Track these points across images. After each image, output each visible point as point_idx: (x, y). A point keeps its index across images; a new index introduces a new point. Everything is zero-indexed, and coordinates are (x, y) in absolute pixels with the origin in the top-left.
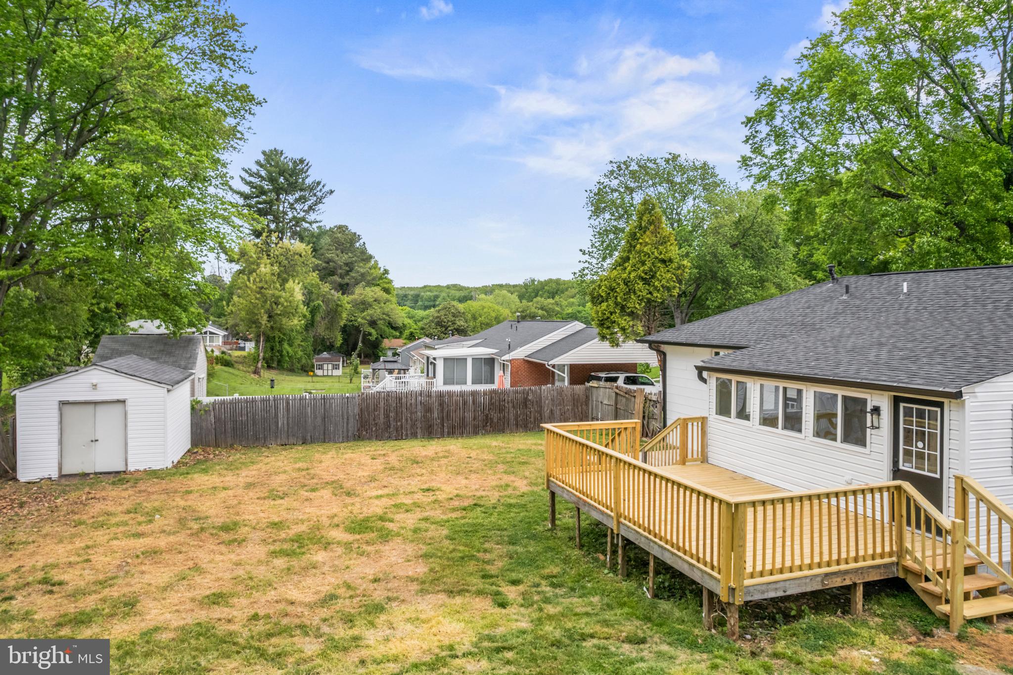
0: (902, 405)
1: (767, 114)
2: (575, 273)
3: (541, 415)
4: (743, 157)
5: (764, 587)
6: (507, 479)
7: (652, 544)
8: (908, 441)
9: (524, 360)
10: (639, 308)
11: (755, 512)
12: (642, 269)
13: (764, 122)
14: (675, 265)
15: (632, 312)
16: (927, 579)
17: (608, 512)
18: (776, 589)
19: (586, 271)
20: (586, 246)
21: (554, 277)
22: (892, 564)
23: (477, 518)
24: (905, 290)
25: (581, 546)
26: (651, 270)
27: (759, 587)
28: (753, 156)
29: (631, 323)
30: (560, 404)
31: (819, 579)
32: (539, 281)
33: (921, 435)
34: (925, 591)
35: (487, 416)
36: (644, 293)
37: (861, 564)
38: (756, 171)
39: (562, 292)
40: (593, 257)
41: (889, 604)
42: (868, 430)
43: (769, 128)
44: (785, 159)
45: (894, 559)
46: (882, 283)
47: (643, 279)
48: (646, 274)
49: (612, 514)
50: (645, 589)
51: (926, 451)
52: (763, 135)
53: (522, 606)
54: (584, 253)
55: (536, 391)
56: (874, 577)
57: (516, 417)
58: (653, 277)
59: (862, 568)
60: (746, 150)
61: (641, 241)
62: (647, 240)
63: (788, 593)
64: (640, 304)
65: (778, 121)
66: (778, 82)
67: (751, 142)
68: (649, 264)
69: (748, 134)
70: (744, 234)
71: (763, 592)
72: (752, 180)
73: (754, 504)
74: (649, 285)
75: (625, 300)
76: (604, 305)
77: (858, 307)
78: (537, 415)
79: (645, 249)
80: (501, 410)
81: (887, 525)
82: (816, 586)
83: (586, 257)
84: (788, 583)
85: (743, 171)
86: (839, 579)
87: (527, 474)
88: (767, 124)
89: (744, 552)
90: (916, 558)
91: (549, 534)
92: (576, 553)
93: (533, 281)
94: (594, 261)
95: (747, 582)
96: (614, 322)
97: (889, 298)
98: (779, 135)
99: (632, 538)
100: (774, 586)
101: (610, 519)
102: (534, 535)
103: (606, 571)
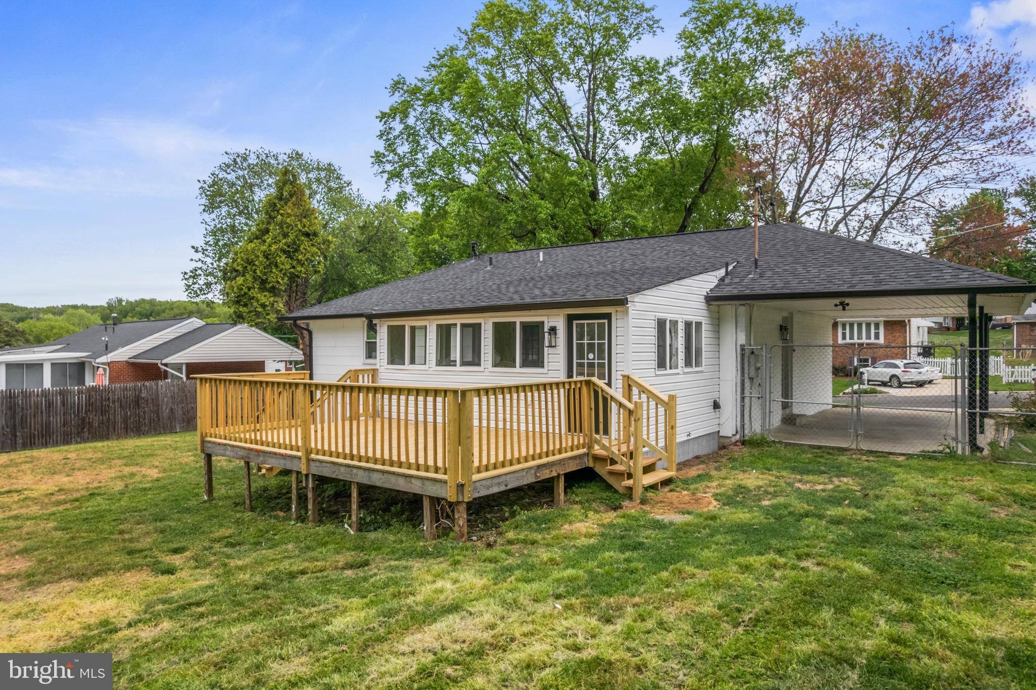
0: (575, 322)
1: (401, 111)
2: (186, 273)
3: (158, 416)
4: (376, 153)
5: (488, 483)
6: (127, 470)
7: (355, 471)
8: (581, 356)
9: (127, 362)
10: (284, 282)
11: (480, 401)
12: (284, 241)
13: (398, 119)
14: (320, 240)
15: (273, 287)
16: (613, 462)
17: (294, 453)
18: (499, 484)
19: (199, 272)
20: (200, 243)
21: (147, 297)
22: (584, 454)
23: (99, 505)
24: (541, 259)
25: (252, 509)
26: (294, 243)
27: (484, 482)
28: (386, 153)
29: (272, 299)
30: (182, 402)
31: (533, 471)
32: (127, 302)
33: (591, 347)
34: (611, 473)
35: (83, 420)
36: (288, 266)
37: (564, 455)
38: (389, 167)
39: (158, 314)
40: (208, 256)
41: (582, 493)
42: (546, 349)
43: (402, 126)
44: (417, 159)
45: (585, 450)
46: (519, 257)
47: (284, 251)
48: (289, 246)
49: (299, 454)
50: (346, 526)
51: (596, 361)
52: (396, 133)
53: (197, 567)
54: (197, 251)
55: (151, 387)
56: (572, 467)
57: (126, 419)
58: (296, 250)
59: (564, 459)
60: (380, 146)
61: (281, 212)
62: (289, 211)
63: (509, 487)
64: (283, 279)
65: (411, 121)
66: (412, 81)
67: (385, 138)
68: (292, 236)
69: (382, 128)
70: (370, 239)
71: (488, 488)
72: (386, 176)
73: (478, 391)
74: (292, 258)
75: (265, 274)
76: (240, 280)
77: (503, 274)
78: (153, 416)
79: (288, 220)
80: (104, 410)
81: (563, 436)
82: (530, 479)
83: (200, 255)
84: (509, 476)
85: (376, 167)
86: (547, 471)
87: (157, 464)
88: (401, 122)
89: (472, 445)
90: (604, 445)
91: (207, 505)
92: (248, 515)
93: (120, 301)
94: (209, 260)
95: (476, 477)
96: (253, 298)
97: (528, 266)
98: (411, 134)
99: (326, 472)
100: (496, 481)
101: (296, 461)
102: (187, 509)
103: (293, 522)
